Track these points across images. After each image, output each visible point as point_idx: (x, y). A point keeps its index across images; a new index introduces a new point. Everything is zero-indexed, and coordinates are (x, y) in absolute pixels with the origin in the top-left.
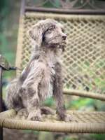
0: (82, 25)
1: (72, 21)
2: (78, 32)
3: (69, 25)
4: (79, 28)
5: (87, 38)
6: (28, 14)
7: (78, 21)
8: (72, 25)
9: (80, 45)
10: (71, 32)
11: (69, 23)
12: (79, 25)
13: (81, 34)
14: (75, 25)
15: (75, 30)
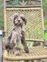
0: (30, 12)
1: (26, 11)
2: (29, 15)
3: (25, 12)
4: (29, 13)
5: (33, 17)
8: (26, 12)
9: (30, 20)
11: (25, 11)
12: (29, 12)
13: (30, 16)
15: (28, 14)
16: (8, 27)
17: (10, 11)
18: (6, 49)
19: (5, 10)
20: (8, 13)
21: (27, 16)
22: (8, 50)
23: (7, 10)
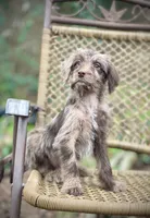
0: (134, 47)
1: (119, 41)
2: (128, 58)
3: (114, 46)
4: (128, 51)
5: (140, 67)
6: (56, 28)
7: (128, 41)
8: (118, 46)
9: (130, 76)
10: (117, 58)
11: (114, 42)
12: (129, 47)
13: (132, 61)
14: (124, 47)
15: (123, 54)
16: (49, 92)
17: (65, 36)
18: (37, 169)
19: (46, 30)
20: (57, 42)
21: (123, 61)
22: (43, 170)
23: (53, 33)
